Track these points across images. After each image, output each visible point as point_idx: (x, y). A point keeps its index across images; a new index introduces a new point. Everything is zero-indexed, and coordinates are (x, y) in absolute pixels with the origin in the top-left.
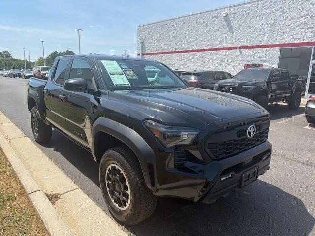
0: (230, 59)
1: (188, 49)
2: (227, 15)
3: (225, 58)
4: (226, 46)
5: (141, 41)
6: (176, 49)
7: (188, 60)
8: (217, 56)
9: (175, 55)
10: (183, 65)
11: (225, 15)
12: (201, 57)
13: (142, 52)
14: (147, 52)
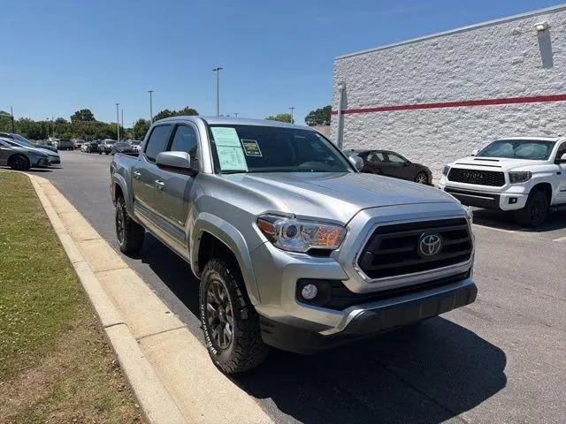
0: (551, 121)
1: (446, 101)
2: (547, 28)
3: (538, 119)
4: (543, 94)
5: (341, 87)
6: (418, 100)
7: (447, 123)
8: (519, 114)
9: (414, 112)
10: (436, 132)
11: (541, 27)
12: (478, 117)
13: (341, 107)
14: (350, 106)
